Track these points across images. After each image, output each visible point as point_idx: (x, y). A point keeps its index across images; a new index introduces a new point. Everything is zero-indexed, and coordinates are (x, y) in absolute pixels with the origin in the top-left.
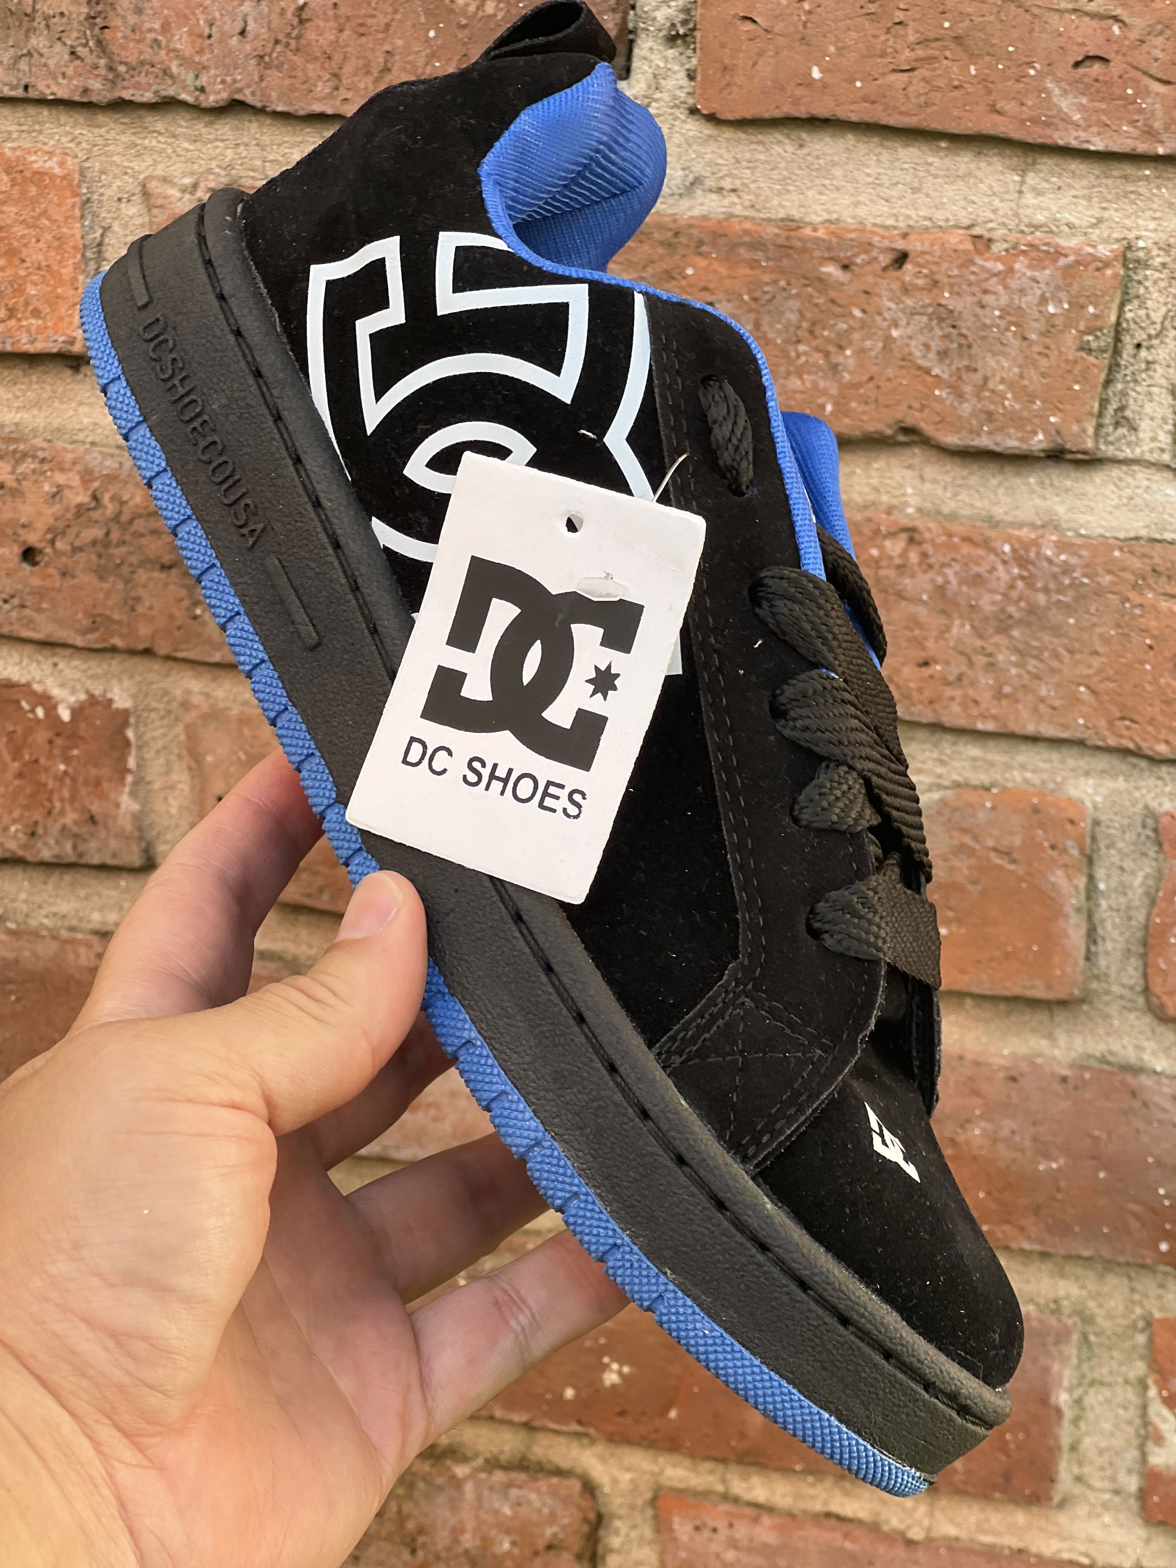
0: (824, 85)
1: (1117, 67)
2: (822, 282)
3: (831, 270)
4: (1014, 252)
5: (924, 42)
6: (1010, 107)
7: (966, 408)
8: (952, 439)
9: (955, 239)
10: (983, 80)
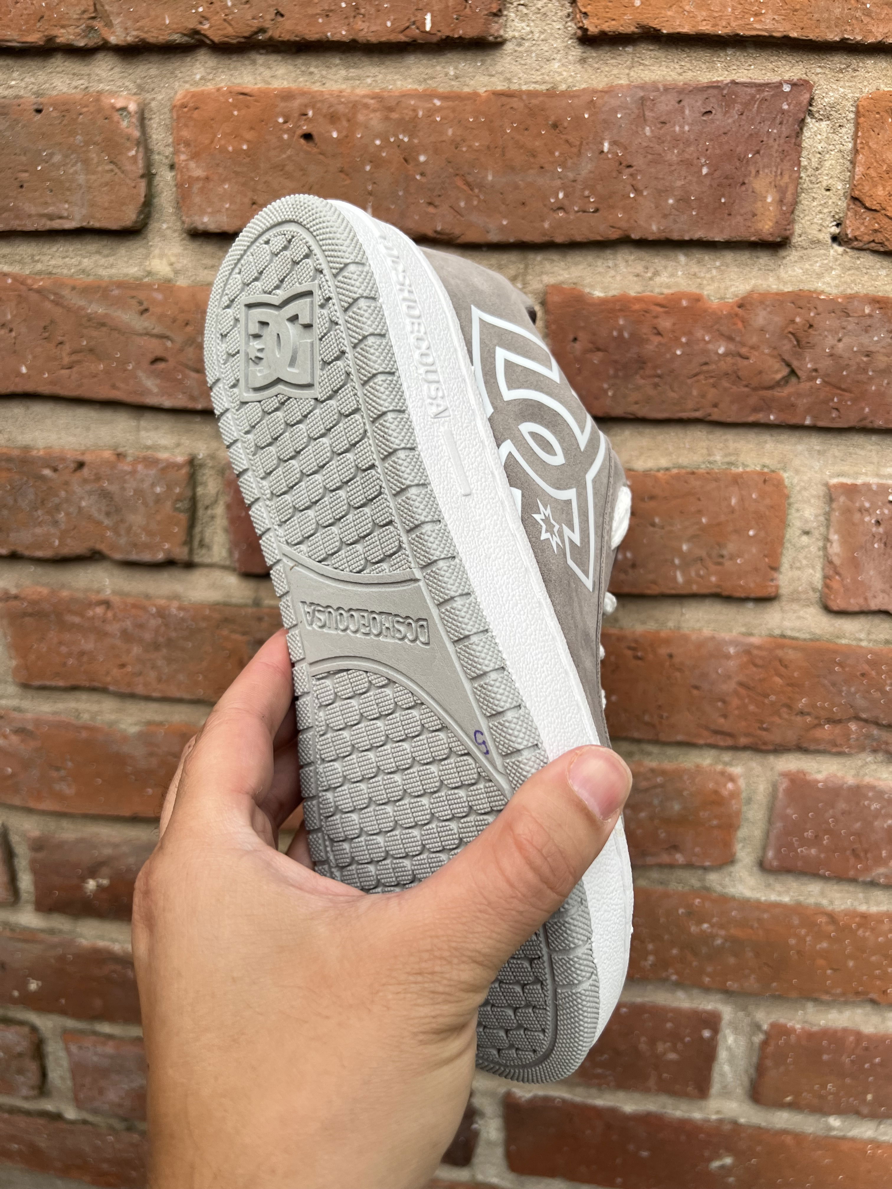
0: (28, 376)
1: (172, 363)
2: (43, 479)
3: (47, 472)
4: (137, 461)
5: (74, 352)
6: (122, 385)
7: (123, 541)
8: (118, 556)
9: (107, 454)
10: (107, 372)
